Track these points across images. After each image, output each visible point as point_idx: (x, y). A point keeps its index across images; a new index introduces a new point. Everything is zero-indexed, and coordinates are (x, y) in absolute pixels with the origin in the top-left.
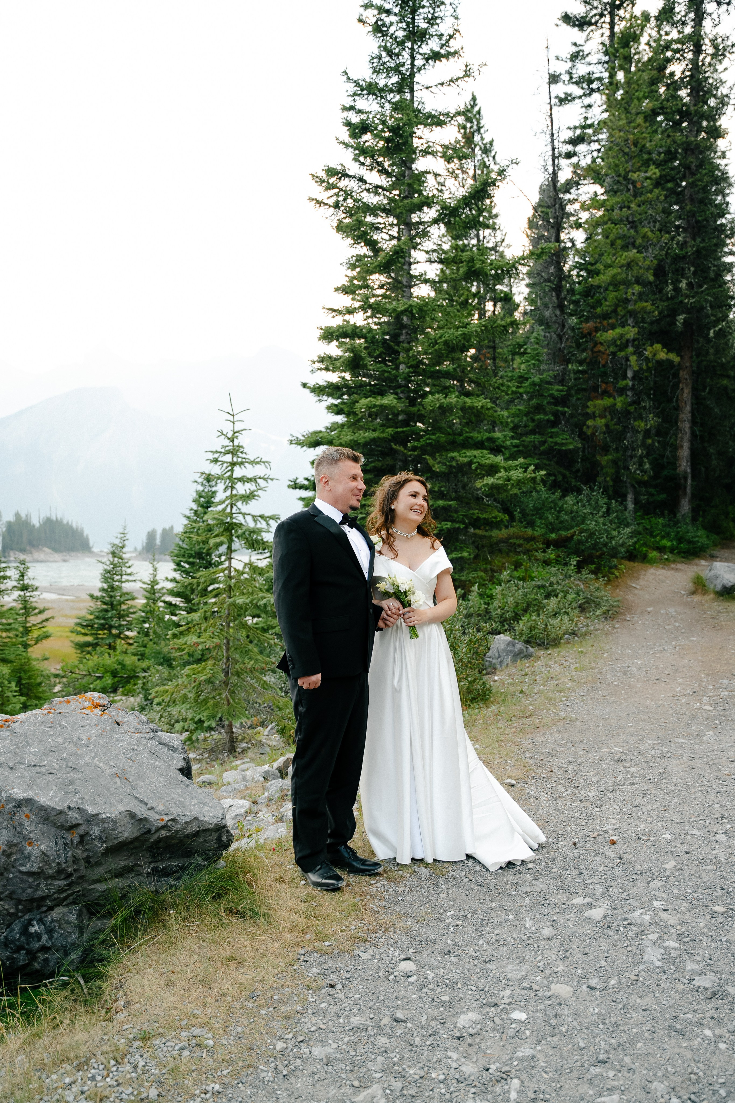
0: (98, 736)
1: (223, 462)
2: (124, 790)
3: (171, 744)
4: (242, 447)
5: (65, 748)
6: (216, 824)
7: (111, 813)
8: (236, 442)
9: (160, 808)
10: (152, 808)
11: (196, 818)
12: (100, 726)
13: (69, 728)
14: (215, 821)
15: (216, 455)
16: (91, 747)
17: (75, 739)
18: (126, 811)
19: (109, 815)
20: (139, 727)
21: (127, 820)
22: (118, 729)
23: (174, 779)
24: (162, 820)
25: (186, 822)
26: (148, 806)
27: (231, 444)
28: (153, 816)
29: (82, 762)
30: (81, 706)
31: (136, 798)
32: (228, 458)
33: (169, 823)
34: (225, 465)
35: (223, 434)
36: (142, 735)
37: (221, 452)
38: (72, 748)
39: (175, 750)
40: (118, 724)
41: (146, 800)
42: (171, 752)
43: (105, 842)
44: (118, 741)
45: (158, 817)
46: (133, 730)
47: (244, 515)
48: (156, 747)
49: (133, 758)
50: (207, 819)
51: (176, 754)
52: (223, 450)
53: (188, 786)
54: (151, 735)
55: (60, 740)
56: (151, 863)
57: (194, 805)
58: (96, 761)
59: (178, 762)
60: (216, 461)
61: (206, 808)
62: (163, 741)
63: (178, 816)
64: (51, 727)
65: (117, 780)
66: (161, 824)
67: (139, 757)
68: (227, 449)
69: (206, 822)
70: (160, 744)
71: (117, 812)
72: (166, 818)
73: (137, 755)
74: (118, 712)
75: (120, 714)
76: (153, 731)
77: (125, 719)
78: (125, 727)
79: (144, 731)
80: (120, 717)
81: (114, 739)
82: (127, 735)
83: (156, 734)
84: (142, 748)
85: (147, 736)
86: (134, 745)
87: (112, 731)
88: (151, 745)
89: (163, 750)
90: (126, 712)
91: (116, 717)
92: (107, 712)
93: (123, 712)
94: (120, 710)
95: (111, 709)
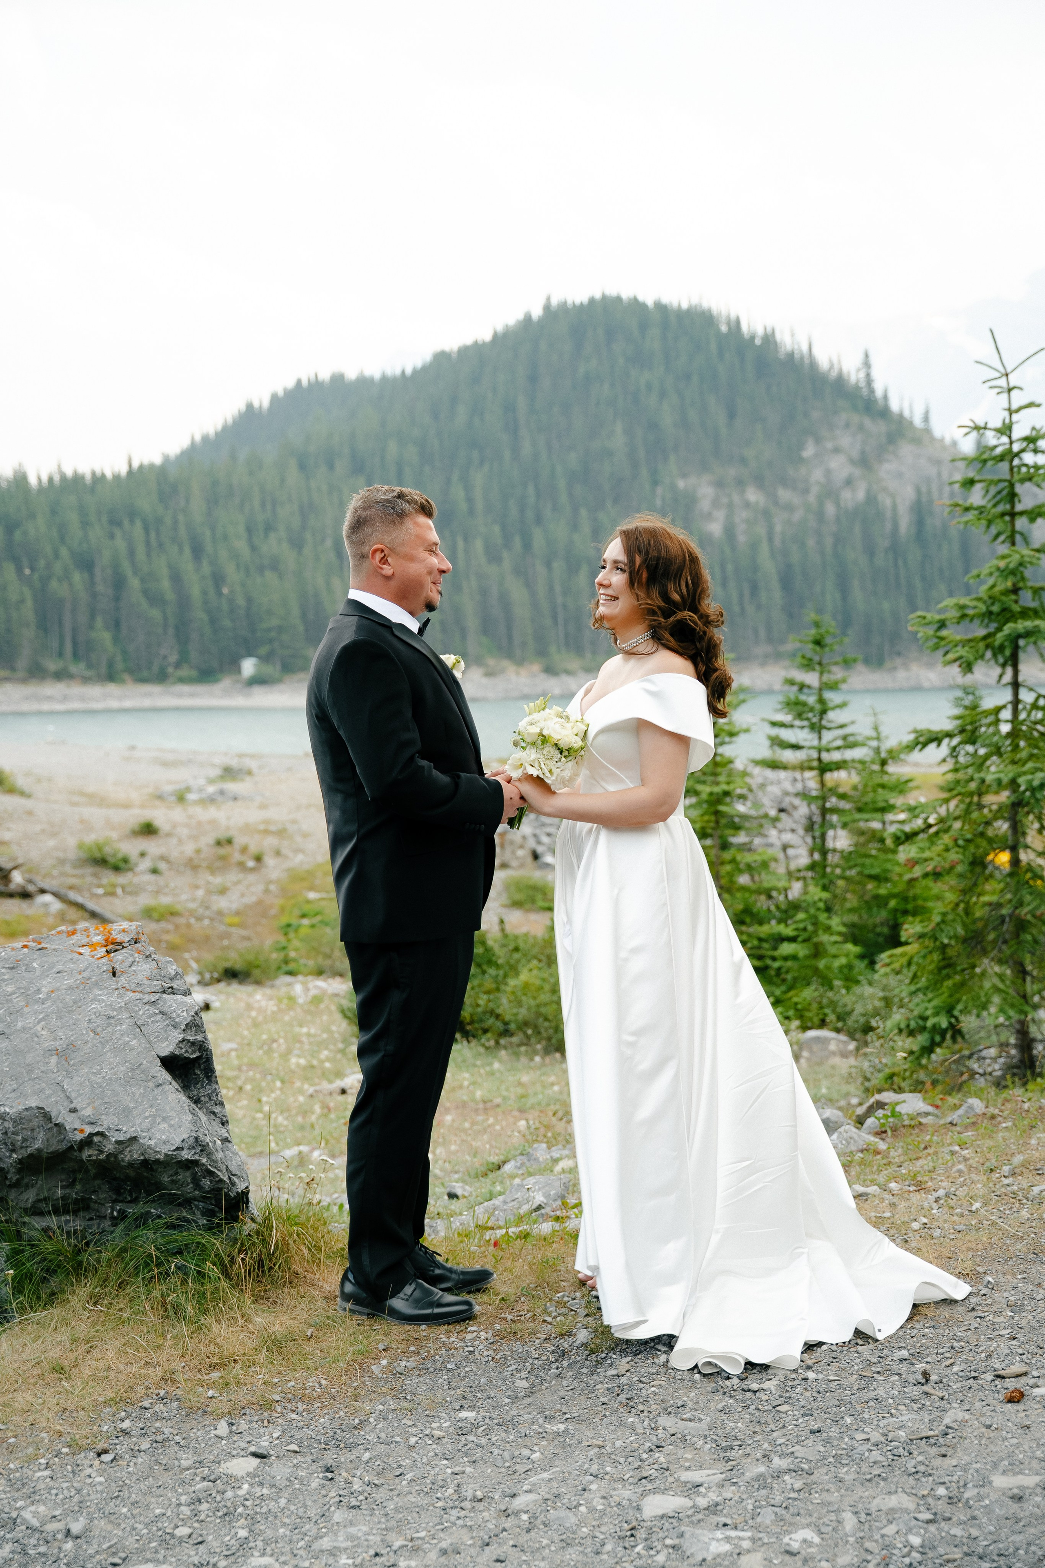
0: (70, 988)
2: (54, 1076)
3: (174, 1015)
5: (11, 1001)
6: (166, 1155)
7: (11, 1107)
9: (88, 1112)
10: (74, 1111)
11: (134, 1139)
12: (84, 975)
13: (38, 973)
14: (165, 1149)
16: (49, 1003)
17: (33, 989)
18: (39, 1108)
19: (7, 1110)
20: (145, 982)
21: (39, 1121)
22: (112, 983)
23: (143, 1072)
24: (82, 1131)
25: (118, 1142)
26: (73, 1106)
27: (1004, 439)
28: (71, 1122)
29: (20, 1025)
30: (85, 941)
31: (64, 1091)
33: (96, 1139)
36: (138, 995)
38: (18, 1001)
39: (176, 1026)
40: (114, 974)
41: (73, 1095)
42: (171, 1028)
43: (13, 1150)
44: (94, 1000)
45: (77, 1125)
46: (133, 987)
47: (1036, 592)
48: (150, 1017)
49: (99, 1030)
50: (152, 1143)
51: (175, 1033)
53: (159, 1085)
54: (155, 998)
55: (10, 989)
56: (114, 1202)
57: (147, 1118)
58: (39, 1028)
59: (167, 1046)
61: (164, 1126)
62: (166, 1009)
63: (109, 1129)
64: (12, 968)
65: (54, 1060)
66: (79, 1137)
67: (110, 1029)
68: (996, 451)
69: (149, 1147)
70: (160, 1013)
71: (21, 1107)
72: (88, 1130)
73: (109, 1025)
74: (132, 955)
75: (131, 959)
76: (164, 992)
77: (134, 968)
78: (122, 980)
79: (148, 990)
80: (127, 964)
81: (91, 996)
82: (117, 992)
83: (165, 996)
84: (125, 1015)
85: (147, 998)
86: (114, 1010)
87: (96, 984)
88: (143, 1012)
89: (160, 1023)
90: (147, 957)
91: (118, 963)
92: (112, 955)
93: (141, 956)
94: (138, 953)
95: (123, 951)
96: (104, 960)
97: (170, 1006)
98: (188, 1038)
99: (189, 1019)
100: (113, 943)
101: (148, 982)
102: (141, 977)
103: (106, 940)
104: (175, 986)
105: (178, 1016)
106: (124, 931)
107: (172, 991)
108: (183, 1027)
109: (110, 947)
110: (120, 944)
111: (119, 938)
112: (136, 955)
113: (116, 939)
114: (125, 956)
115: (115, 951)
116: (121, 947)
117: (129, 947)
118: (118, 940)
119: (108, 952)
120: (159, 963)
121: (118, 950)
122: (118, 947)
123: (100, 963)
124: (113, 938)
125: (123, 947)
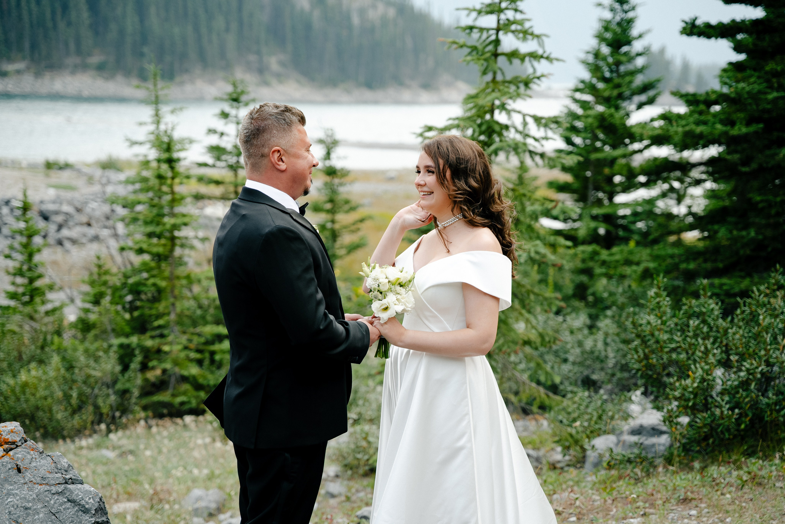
3: (83, 502)
20: (48, 475)
22: (19, 478)
36: (47, 488)
39: (86, 511)
40: (19, 470)
42: (80, 513)
44: (8, 494)
46: (39, 480)
48: (61, 505)
51: (86, 517)
54: (60, 488)
62: (74, 497)
67: (30, 518)
70: (69, 501)
73: (28, 515)
74: (28, 453)
75: (29, 457)
76: (66, 483)
77: (34, 464)
78: (28, 475)
79: (53, 482)
80: (27, 461)
81: (5, 491)
82: (26, 486)
83: (69, 486)
84: (40, 506)
85: (54, 489)
86: (29, 502)
87: (6, 480)
88: (55, 501)
89: (71, 511)
90: (41, 453)
91: (20, 461)
92: (11, 453)
93: (36, 453)
94: (32, 450)
95: (19, 449)
96: (6, 459)
97: (77, 495)
98: (97, 520)
99: (97, 505)
100: (7, 443)
101: (50, 476)
102: (42, 472)
104: (73, 477)
105: (87, 503)
106: (13, 431)
107: (73, 481)
108: (93, 512)
109: (6, 446)
110: (13, 443)
111: (11, 438)
112: (32, 452)
113: (8, 439)
114: (23, 454)
115: (11, 449)
116: (15, 446)
117: (23, 446)
118: (10, 440)
119: (7, 451)
120: (53, 458)
121: (14, 449)
122: (12, 446)
123: (4, 462)
124: (5, 439)
125: (17, 446)
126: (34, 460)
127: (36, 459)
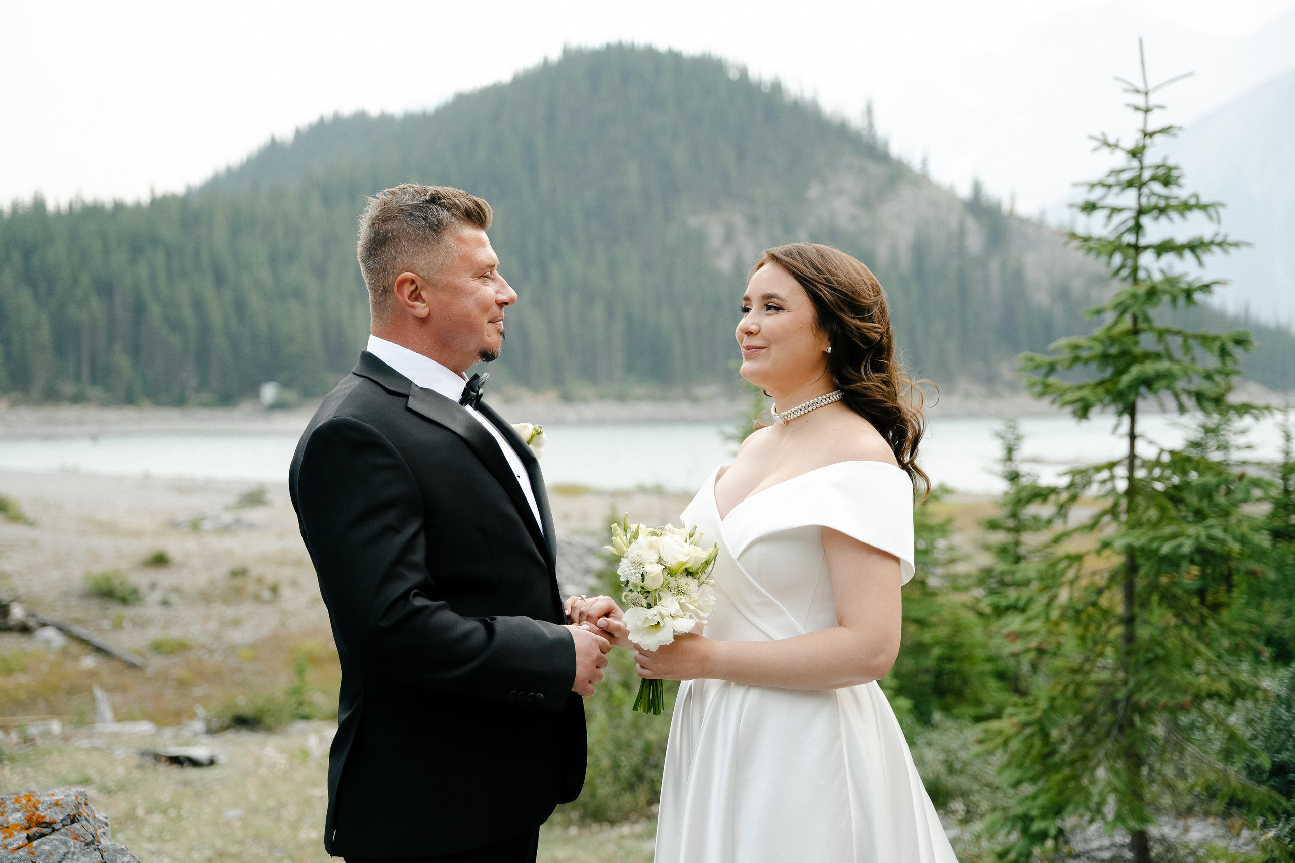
1: (1115, 210)
4: (1170, 169)
8: (1152, 157)
15: (1096, 194)
27: (1135, 163)
32: (1129, 198)
34: (1118, 219)
35: (1107, 144)
37: (1110, 186)
47: (1162, 334)
52: (1112, 180)
60: (1090, 207)
68: (1126, 176)
74: (65, 843)
75: (63, 850)
80: (57, 858)
90: (87, 844)
91: (43, 857)
92: (35, 843)
93: (78, 844)
94: (76, 839)
95: (51, 837)
96: (21, 853)
100: (39, 824)
103: (29, 820)
106: (56, 804)
109: (35, 829)
110: (49, 824)
111: (48, 815)
112: (72, 842)
113: (43, 817)
114: (54, 845)
115: (42, 835)
116: (50, 830)
117: (63, 830)
118: (47, 819)
119: (30, 839)
120: (105, 854)
121: (47, 835)
122: (46, 830)
123: (14, 859)
124: (40, 816)
125: (54, 830)
126: (70, 856)
127: (74, 854)
